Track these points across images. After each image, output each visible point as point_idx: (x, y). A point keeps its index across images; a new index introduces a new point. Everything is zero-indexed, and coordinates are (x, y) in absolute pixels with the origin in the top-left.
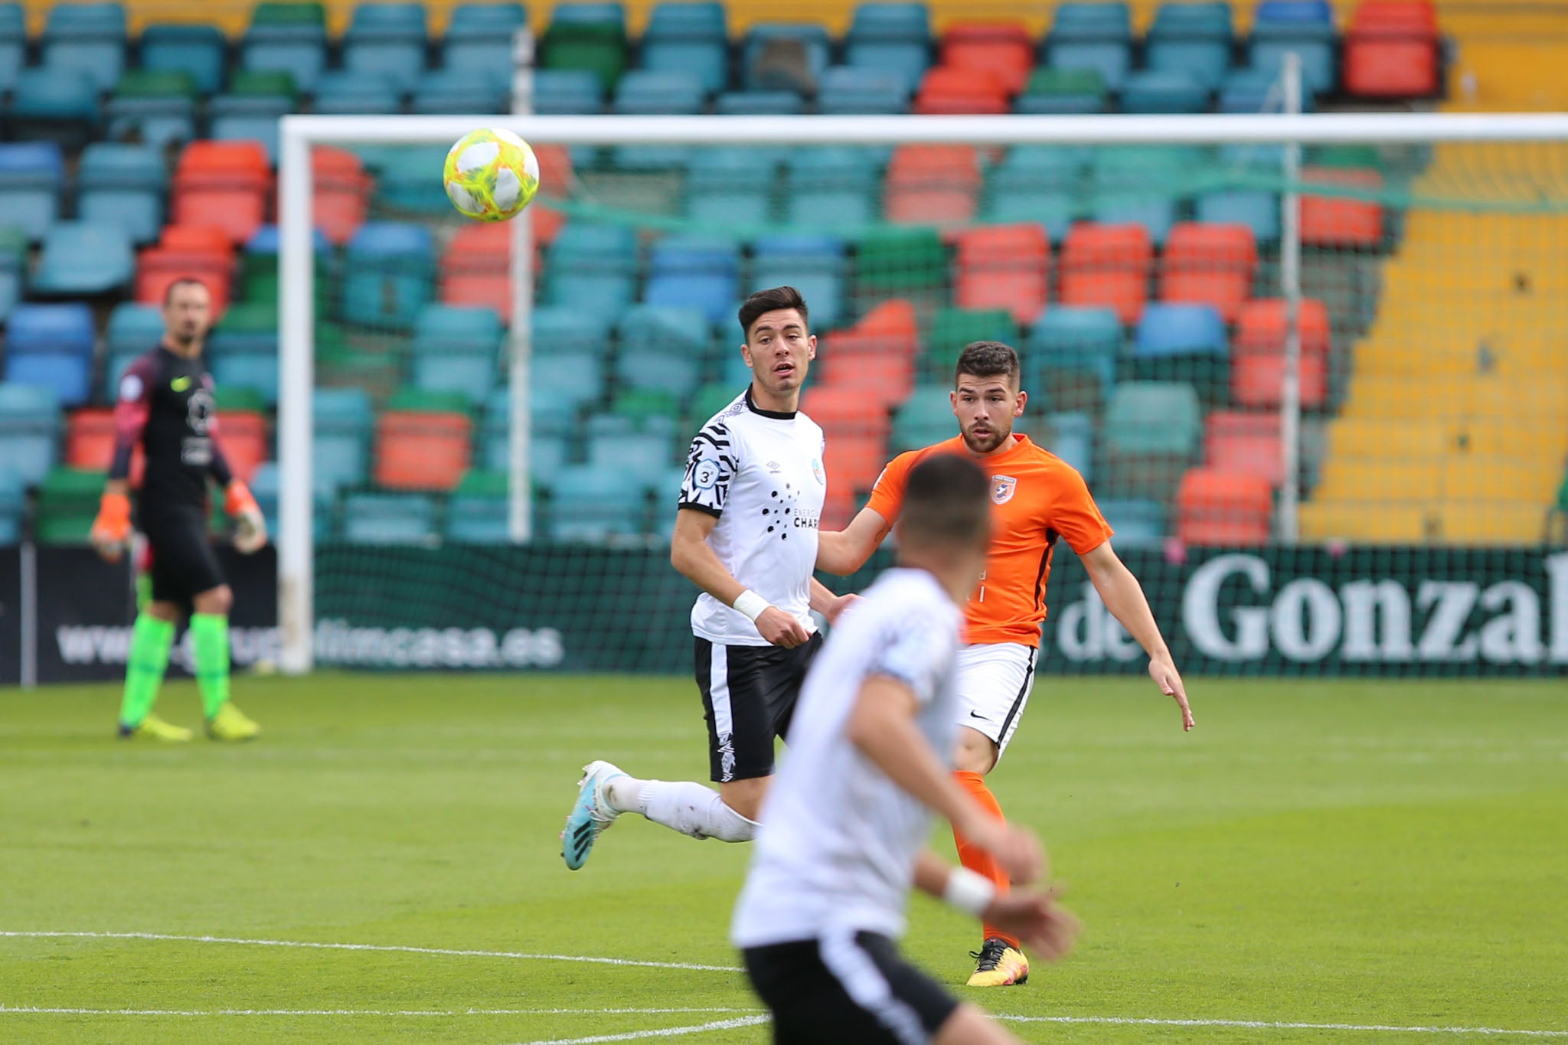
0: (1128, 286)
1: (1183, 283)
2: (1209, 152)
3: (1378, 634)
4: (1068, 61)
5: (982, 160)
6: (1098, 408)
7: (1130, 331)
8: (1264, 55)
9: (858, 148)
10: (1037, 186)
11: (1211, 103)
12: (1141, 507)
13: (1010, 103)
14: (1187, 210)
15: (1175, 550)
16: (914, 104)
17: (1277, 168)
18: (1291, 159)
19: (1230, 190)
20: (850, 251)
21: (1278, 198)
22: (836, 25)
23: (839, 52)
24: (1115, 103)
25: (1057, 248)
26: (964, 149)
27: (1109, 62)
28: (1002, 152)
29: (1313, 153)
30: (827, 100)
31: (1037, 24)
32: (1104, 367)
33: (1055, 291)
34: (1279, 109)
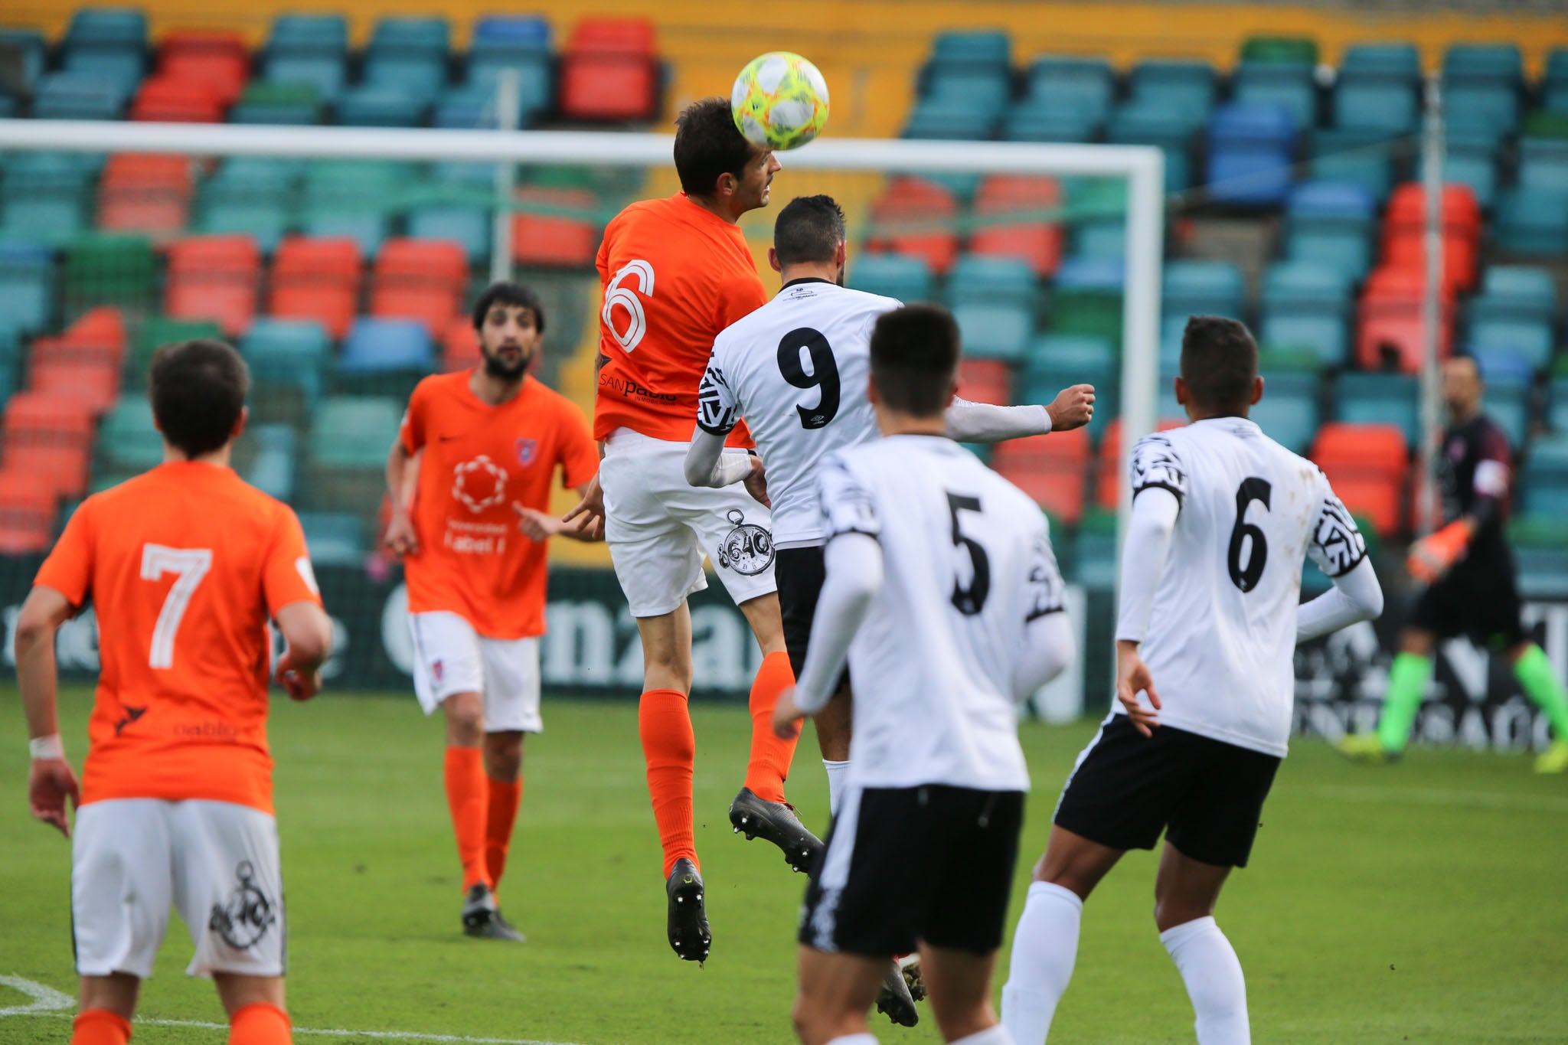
0: (336, 300)
1: (391, 298)
2: (422, 169)
3: (579, 655)
4: (286, 74)
5: (193, 170)
6: (303, 423)
7: (338, 346)
8: (483, 74)
9: (73, 156)
10: (249, 198)
11: (426, 118)
12: (341, 521)
13: (225, 113)
14: (398, 225)
15: (377, 565)
16: (129, 111)
17: (489, 187)
18: (505, 179)
19: (442, 206)
20: (60, 258)
21: (489, 216)
22: (54, 30)
23: (56, 58)
24: (330, 116)
25: (267, 261)
26: (177, 160)
27: (324, 76)
28: (216, 164)
29: (528, 173)
30: (43, 104)
31: (255, 35)
32: (310, 381)
33: (264, 303)
34: (492, 125)
